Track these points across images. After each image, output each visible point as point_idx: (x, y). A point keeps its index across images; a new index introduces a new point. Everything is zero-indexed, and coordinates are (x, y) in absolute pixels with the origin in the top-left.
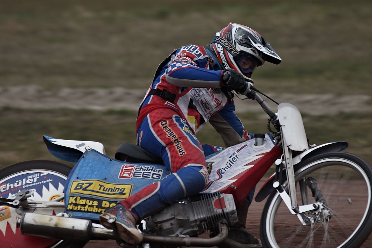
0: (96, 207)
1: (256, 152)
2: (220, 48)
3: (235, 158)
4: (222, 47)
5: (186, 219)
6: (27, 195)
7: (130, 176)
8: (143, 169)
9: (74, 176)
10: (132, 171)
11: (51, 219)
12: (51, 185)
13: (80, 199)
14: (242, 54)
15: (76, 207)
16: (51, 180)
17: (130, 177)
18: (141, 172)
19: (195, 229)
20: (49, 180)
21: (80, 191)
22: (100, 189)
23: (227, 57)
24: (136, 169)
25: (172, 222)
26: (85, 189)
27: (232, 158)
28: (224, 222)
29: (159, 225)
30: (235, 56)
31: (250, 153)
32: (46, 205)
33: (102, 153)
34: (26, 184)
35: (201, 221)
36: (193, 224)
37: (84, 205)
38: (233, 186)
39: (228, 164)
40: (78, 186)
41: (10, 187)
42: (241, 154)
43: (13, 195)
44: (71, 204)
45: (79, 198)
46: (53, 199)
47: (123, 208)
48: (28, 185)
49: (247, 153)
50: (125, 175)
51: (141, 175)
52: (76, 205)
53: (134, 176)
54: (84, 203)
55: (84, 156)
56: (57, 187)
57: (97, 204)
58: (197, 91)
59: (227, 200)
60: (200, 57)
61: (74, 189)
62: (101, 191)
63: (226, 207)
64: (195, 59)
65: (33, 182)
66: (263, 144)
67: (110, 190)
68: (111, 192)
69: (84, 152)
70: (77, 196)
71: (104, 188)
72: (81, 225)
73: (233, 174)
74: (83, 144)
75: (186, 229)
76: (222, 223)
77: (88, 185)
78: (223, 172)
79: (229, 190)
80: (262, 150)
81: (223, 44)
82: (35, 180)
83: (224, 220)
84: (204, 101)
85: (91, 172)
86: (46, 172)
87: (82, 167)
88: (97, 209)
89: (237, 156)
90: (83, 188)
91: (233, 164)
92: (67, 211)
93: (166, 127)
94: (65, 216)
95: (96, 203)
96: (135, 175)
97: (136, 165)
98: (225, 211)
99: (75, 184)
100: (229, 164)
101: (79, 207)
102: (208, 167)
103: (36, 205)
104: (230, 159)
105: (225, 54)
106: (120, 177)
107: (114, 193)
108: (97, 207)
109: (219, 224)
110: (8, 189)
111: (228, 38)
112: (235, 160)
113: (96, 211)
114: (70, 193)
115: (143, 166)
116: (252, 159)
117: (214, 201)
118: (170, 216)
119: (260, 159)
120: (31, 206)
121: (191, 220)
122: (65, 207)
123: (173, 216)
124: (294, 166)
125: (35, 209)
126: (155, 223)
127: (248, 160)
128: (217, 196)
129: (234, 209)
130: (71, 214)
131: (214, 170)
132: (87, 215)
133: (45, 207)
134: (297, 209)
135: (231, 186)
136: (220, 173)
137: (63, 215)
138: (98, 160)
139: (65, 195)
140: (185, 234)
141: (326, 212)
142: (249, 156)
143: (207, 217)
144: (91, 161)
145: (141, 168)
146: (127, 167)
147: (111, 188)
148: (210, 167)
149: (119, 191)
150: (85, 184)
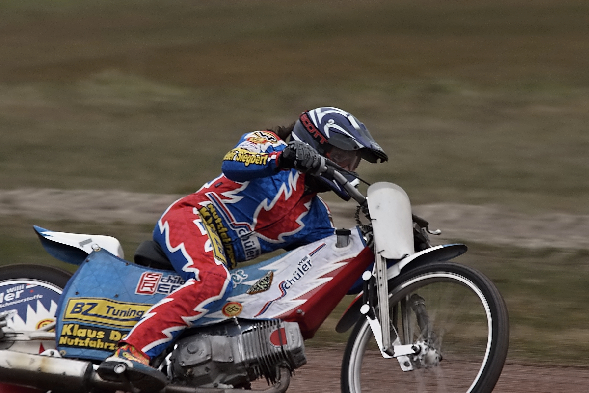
0: (101, 341)
1: (337, 256)
3: (306, 266)
5: (229, 360)
7: (151, 290)
8: (172, 280)
9: (72, 290)
10: (156, 283)
11: (33, 361)
12: (39, 304)
13: (79, 328)
15: (72, 341)
16: (41, 296)
17: (151, 293)
18: (169, 285)
19: (243, 374)
20: (38, 296)
21: (79, 316)
22: (108, 313)
24: (162, 279)
25: (208, 365)
26: (85, 313)
27: (302, 264)
28: (284, 365)
29: (189, 370)
31: (328, 259)
32: (30, 337)
33: (116, 254)
34: (4, 302)
36: (239, 368)
37: (84, 338)
38: (300, 311)
39: (296, 274)
40: (75, 307)
42: (316, 259)
44: (64, 336)
45: (76, 326)
46: (41, 326)
48: (7, 304)
49: (325, 258)
50: (145, 289)
51: (169, 291)
52: (72, 337)
53: (158, 291)
54: (84, 335)
55: (89, 259)
56: (48, 307)
57: (102, 336)
59: (290, 332)
61: (71, 313)
62: (110, 315)
65: (15, 299)
66: (347, 245)
67: (123, 313)
68: (124, 316)
69: (89, 253)
70: (74, 324)
71: (115, 310)
72: (77, 370)
74: (89, 241)
75: (229, 374)
76: (281, 366)
77: (91, 306)
78: (287, 286)
79: (292, 317)
80: (345, 254)
82: (18, 296)
83: (285, 362)
85: (97, 284)
86: (34, 283)
87: (84, 275)
88: (102, 343)
89: (310, 263)
90: (83, 311)
91: (303, 274)
92: (59, 347)
94: (54, 355)
95: (101, 335)
96: (160, 290)
97: (162, 274)
98: (286, 348)
99: (72, 303)
100: (298, 274)
101: (77, 340)
102: (267, 276)
103: (16, 336)
104: (299, 266)
106: (139, 291)
107: (128, 318)
108: (103, 340)
109: (277, 368)
112: (306, 269)
113: (102, 347)
114: (65, 319)
115: (172, 276)
116: (331, 267)
117: (270, 334)
118: (203, 358)
119: (342, 269)
120: (9, 337)
121: (236, 362)
122: (56, 339)
123: (209, 358)
124: (389, 281)
125: (14, 342)
126: (183, 367)
127: (324, 269)
128: (275, 324)
129: (300, 345)
130: (64, 351)
131: (276, 281)
132: (88, 353)
133: (29, 339)
134: (390, 350)
135: (297, 310)
136: (283, 287)
137: (52, 354)
138: (108, 265)
139: (57, 321)
140: (228, 383)
141: (432, 353)
142: (327, 262)
143: (260, 358)
144: (98, 266)
145: (169, 279)
146: (149, 276)
147: (124, 310)
148: (269, 278)
149: (136, 315)
150: (86, 306)
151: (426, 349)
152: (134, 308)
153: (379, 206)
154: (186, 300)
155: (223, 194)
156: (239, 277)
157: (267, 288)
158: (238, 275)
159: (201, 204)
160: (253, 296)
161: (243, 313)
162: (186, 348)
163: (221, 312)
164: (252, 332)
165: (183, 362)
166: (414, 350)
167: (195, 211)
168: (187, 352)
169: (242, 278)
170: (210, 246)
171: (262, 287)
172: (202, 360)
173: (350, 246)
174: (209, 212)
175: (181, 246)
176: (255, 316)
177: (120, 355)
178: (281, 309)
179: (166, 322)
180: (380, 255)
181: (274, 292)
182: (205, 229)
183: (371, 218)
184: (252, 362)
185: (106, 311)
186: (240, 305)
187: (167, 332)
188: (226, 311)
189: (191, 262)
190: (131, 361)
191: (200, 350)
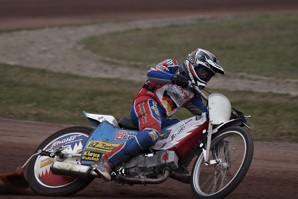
0: (98, 158)
1: (195, 124)
2: (187, 62)
3: (183, 128)
4: (189, 61)
5: (144, 166)
6: (61, 149)
7: (121, 138)
9: (92, 137)
10: (123, 135)
11: (68, 166)
12: (80, 143)
13: (90, 153)
14: (200, 66)
15: (87, 158)
18: (128, 136)
19: (151, 173)
21: (91, 148)
22: (102, 147)
23: (191, 68)
25: (136, 168)
26: (94, 147)
27: (181, 127)
28: (167, 169)
29: (128, 170)
30: (195, 67)
31: (191, 125)
32: (72, 156)
33: (112, 124)
34: (68, 141)
35: (155, 168)
36: (150, 170)
37: (91, 157)
38: (175, 146)
40: (91, 144)
42: (187, 125)
44: (84, 156)
45: (89, 152)
47: (103, 160)
48: (68, 142)
49: (190, 125)
50: (119, 138)
51: (128, 138)
52: (87, 156)
54: (92, 155)
55: (100, 125)
57: (99, 156)
58: (170, 86)
59: (170, 155)
60: (172, 65)
61: (88, 147)
62: (103, 147)
63: (168, 159)
64: (168, 66)
65: (72, 140)
66: (200, 119)
68: (109, 148)
69: (101, 122)
70: (89, 151)
71: (106, 146)
72: (84, 170)
73: (180, 138)
74: (103, 117)
75: (146, 172)
76: (165, 169)
77: (96, 144)
78: (174, 136)
79: (173, 149)
80: (198, 123)
81: (190, 60)
83: (167, 167)
84: (175, 93)
85: (101, 135)
87: (97, 132)
89: (185, 127)
90: (93, 145)
91: (181, 131)
92: (81, 160)
93: (142, 106)
94: (79, 164)
95: (98, 155)
96: (125, 138)
97: (127, 131)
98: (167, 162)
99: (90, 143)
100: (179, 131)
101: (89, 157)
105: (190, 66)
106: (116, 139)
107: (110, 149)
109: (163, 170)
110: (57, 144)
111: (193, 56)
114: (86, 149)
115: (130, 132)
116: (192, 129)
117: (162, 156)
119: (196, 129)
120: (64, 156)
121: (148, 167)
122: (81, 157)
123: (136, 165)
125: (67, 158)
127: (189, 129)
128: (165, 152)
129: (173, 160)
130: (83, 162)
131: (171, 135)
134: (208, 162)
136: (173, 137)
138: (107, 127)
139: (83, 150)
140: (144, 176)
142: (191, 127)
143: (157, 166)
144: (103, 128)
145: (129, 133)
146: (122, 132)
147: (109, 146)
149: (113, 148)
150: (94, 144)
152: (113, 145)
153: (213, 103)
157: (167, 137)
160: (161, 140)
166: (217, 162)
168: (128, 162)
171: (165, 137)
172: (133, 166)
173: (201, 120)
176: (159, 149)
178: (170, 146)
180: (210, 123)
181: (169, 139)
183: (209, 108)
185: (102, 146)
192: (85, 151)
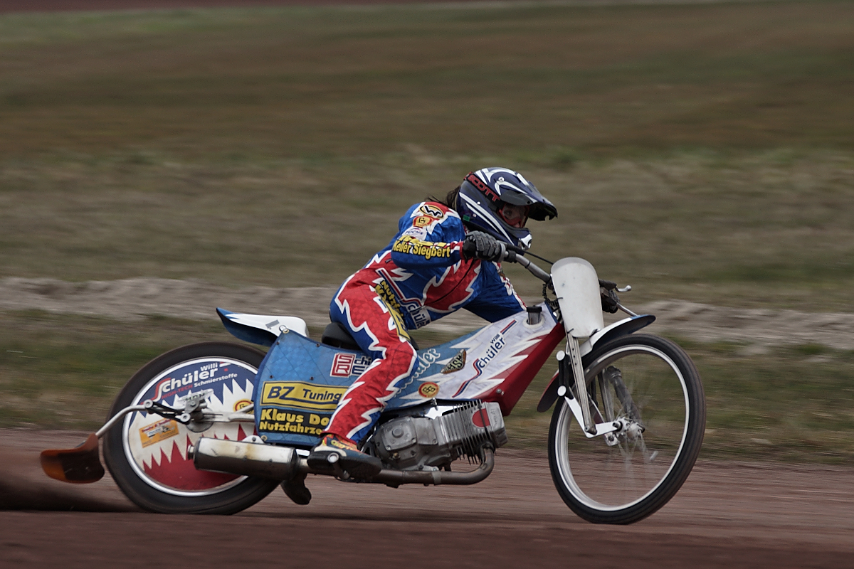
1: (530, 334)
3: (499, 344)
6: (202, 405)
7: (347, 372)
8: (366, 362)
9: (266, 374)
10: (350, 365)
11: (238, 449)
12: (234, 383)
13: (278, 413)
15: (272, 425)
16: (236, 375)
17: (347, 375)
18: (364, 367)
19: (446, 456)
20: (232, 375)
21: (277, 400)
22: (305, 396)
24: (356, 361)
25: (414, 449)
26: (283, 398)
27: (495, 343)
28: (488, 446)
29: (395, 454)
31: (520, 336)
33: (305, 336)
34: (200, 380)
36: (442, 450)
37: (284, 423)
38: (499, 390)
39: (489, 353)
40: (272, 391)
41: (176, 384)
42: (508, 337)
43: (181, 398)
44: (264, 421)
45: (275, 411)
46: (238, 407)
48: (202, 383)
49: (517, 335)
50: (340, 371)
52: (272, 422)
53: (353, 373)
54: (283, 419)
55: (279, 341)
56: (243, 387)
57: (301, 421)
59: (492, 412)
61: (268, 397)
62: (307, 398)
63: (490, 424)
65: (209, 378)
66: (539, 322)
67: (320, 397)
68: (321, 399)
69: (278, 335)
70: (273, 409)
71: (311, 394)
72: (282, 457)
73: (499, 370)
75: (433, 456)
76: (485, 447)
77: (287, 390)
78: (482, 365)
79: (492, 397)
80: (538, 331)
82: (212, 375)
83: (488, 442)
85: (290, 368)
86: (227, 362)
87: (276, 359)
88: (302, 428)
89: (503, 340)
90: (281, 395)
91: (497, 352)
92: (257, 432)
94: (256, 442)
95: (300, 419)
96: (355, 371)
97: (355, 355)
98: (489, 429)
99: (268, 388)
100: (491, 352)
101: (277, 424)
102: (460, 355)
103: (214, 417)
104: (492, 344)
106: (333, 374)
107: (326, 401)
108: (302, 424)
109: (481, 449)
110: (173, 388)
112: (499, 347)
113: (302, 431)
114: (262, 403)
116: (525, 345)
117: (473, 415)
118: (409, 442)
119: (536, 346)
120: (208, 419)
121: (440, 444)
122: (255, 423)
123: (414, 441)
124: (582, 358)
125: (213, 423)
126: (389, 451)
127: (519, 347)
128: (476, 405)
129: (503, 426)
130: (264, 436)
131: (470, 360)
132: (289, 438)
133: (228, 420)
134: (593, 429)
135: (496, 389)
136: (478, 366)
137: (254, 440)
138: (299, 347)
139: (254, 404)
140: (432, 465)
141: (634, 427)
142: (520, 340)
143: (464, 440)
144: (290, 349)
145: (363, 360)
146: (342, 357)
148: (462, 357)
149: (333, 398)
150: (283, 390)
151: (627, 425)
152: (331, 391)
153: (564, 284)
154: (377, 382)
155: (393, 271)
156: (431, 356)
157: (461, 367)
158: (431, 355)
159: (375, 281)
160: (448, 375)
161: (439, 393)
162: (390, 432)
163: (418, 393)
164: (453, 414)
165: (389, 446)
166: (616, 427)
167: (372, 289)
168: (392, 436)
169: (435, 358)
170: (393, 324)
171: (456, 366)
172: (408, 444)
173: (541, 323)
174: (383, 289)
175: (365, 325)
176: (453, 397)
177: (329, 444)
179: (363, 406)
180: (571, 334)
181: (468, 372)
182: (386, 306)
183: (558, 297)
184: (454, 444)
185: (303, 395)
186: (436, 386)
187: (366, 415)
188: (422, 391)
189: (376, 341)
190: (343, 449)
191: (405, 434)
192: (263, 409)
